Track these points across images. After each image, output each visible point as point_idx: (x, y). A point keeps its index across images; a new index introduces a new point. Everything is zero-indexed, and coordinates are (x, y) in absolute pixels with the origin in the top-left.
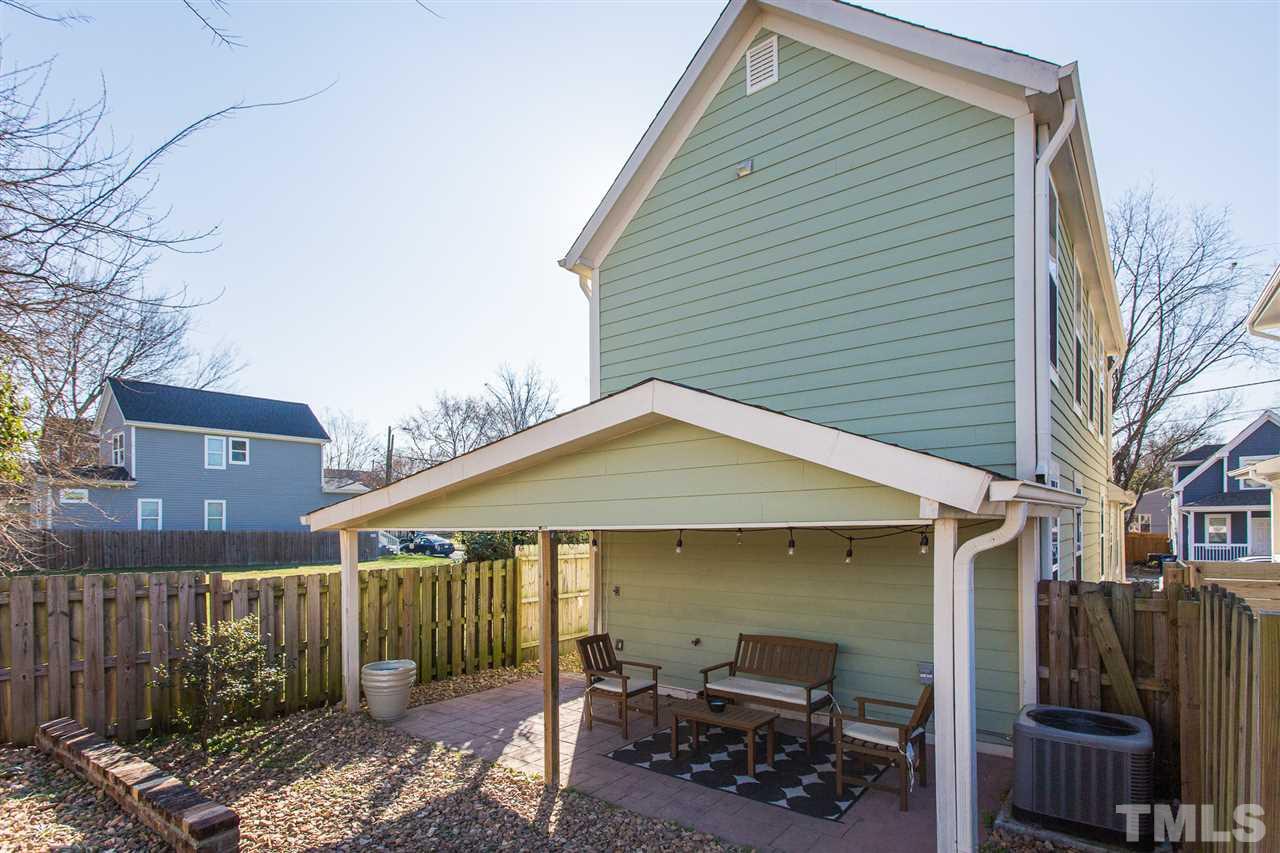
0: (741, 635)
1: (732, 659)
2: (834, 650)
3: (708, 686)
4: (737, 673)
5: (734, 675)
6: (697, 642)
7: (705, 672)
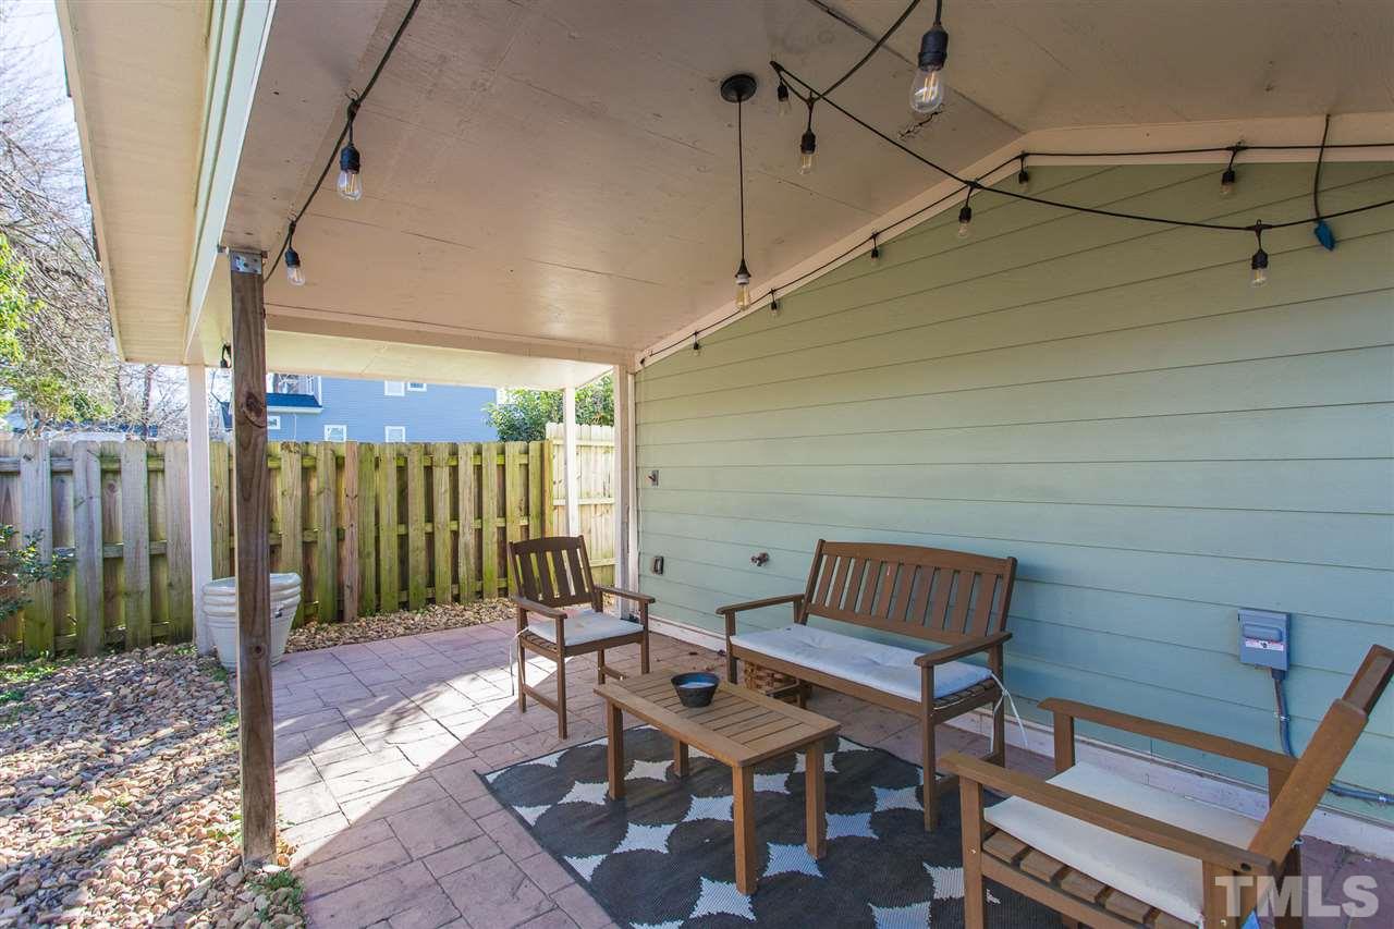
0: (822, 542)
1: (802, 590)
2: (1011, 575)
3: (734, 640)
4: (811, 617)
5: (804, 622)
6: (762, 559)
7: (729, 613)
